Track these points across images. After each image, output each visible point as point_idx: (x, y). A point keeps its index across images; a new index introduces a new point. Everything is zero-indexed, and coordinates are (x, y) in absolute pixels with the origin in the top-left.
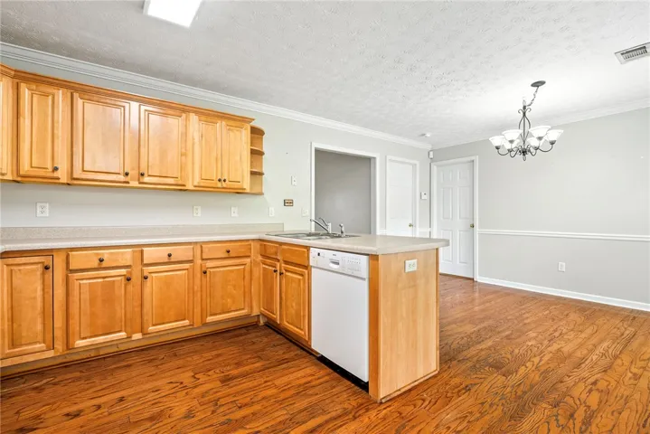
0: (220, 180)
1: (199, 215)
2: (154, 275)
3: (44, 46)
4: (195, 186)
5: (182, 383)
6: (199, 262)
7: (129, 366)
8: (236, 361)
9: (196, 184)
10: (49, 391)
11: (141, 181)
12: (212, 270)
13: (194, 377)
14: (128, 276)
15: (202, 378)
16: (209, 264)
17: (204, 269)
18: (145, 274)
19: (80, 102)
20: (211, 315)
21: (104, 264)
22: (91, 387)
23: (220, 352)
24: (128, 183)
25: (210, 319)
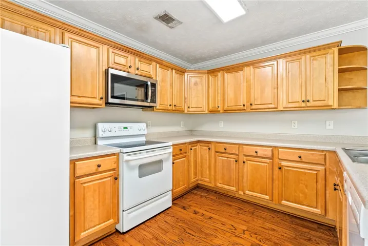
0: (303, 101)
1: (296, 127)
2: (249, 162)
3: (211, 58)
4: (284, 108)
5: (236, 229)
6: (276, 160)
7: (230, 205)
8: (277, 241)
9: (284, 106)
10: (203, 199)
11: (252, 108)
12: (286, 168)
13: (244, 231)
14: (236, 159)
15: (247, 235)
16: (284, 163)
17: (280, 166)
18: (245, 160)
19: (226, 74)
20: (286, 200)
21: (227, 151)
22: (211, 206)
23: (275, 228)
24: (245, 110)
25: (284, 202)
